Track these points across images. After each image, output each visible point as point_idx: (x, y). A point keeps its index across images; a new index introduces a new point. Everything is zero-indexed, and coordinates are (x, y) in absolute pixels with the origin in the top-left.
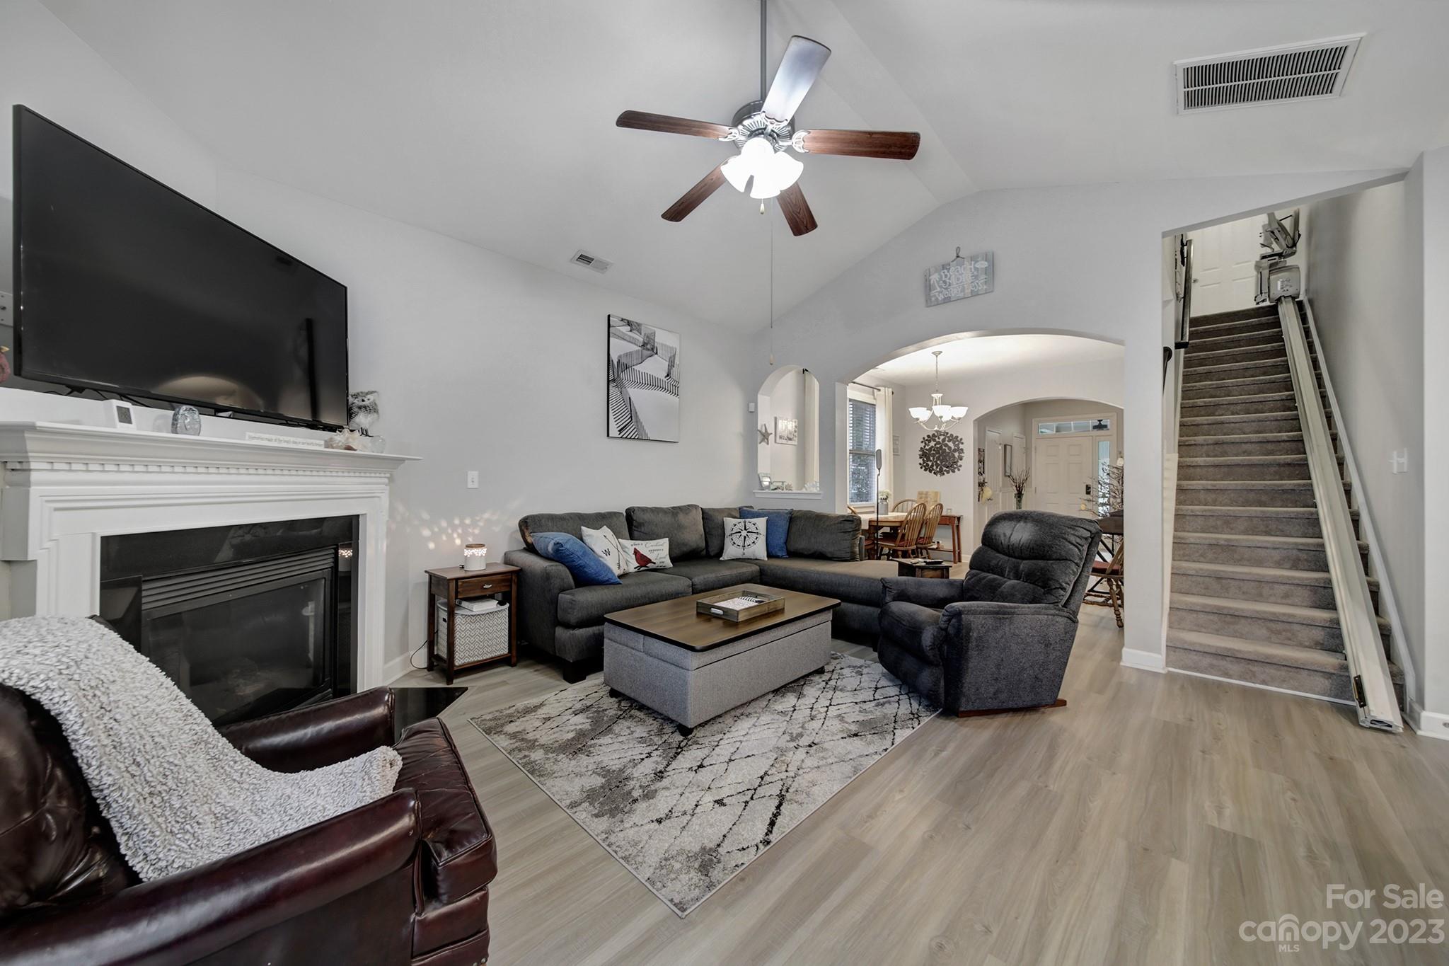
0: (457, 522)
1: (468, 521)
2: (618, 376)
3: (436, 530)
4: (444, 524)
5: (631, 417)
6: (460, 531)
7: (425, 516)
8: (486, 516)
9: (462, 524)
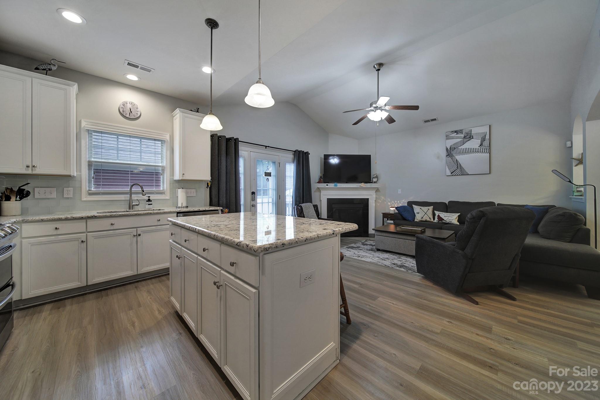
0: (396, 202)
1: (398, 202)
2: (450, 153)
3: (391, 203)
4: (393, 202)
5: (457, 167)
6: (397, 204)
7: (389, 200)
8: (403, 201)
9: (397, 202)
